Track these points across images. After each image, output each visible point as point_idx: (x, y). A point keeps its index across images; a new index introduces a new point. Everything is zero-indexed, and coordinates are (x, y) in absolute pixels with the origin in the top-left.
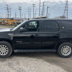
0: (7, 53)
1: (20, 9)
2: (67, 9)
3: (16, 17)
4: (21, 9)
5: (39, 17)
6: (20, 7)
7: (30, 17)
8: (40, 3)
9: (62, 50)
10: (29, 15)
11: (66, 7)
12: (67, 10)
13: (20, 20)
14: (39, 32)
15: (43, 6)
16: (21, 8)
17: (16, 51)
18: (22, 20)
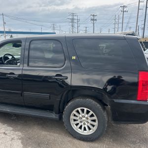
1: (93, 20)
4: (96, 20)
6: (94, 15)
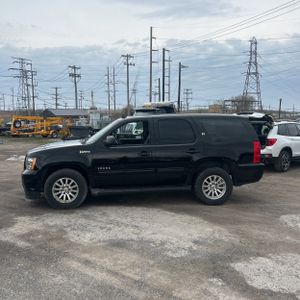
0: (75, 197)
1: (74, 75)
2: (254, 71)
3: (57, 104)
4: (79, 76)
5: (150, 104)
6: (74, 68)
7: (112, 102)
8: (151, 50)
9: (204, 186)
10: (111, 95)
11: (253, 63)
12: (256, 74)
13: (77, 117)
15: (164, 61)
16: (78, 72)
17: (96, 192)
18: (86, 117)
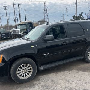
0: (31, 74)
2: (46, 12)
11: (45, 9)
14: (66, 39)
15: (19, 8)
17: (42, 68)
